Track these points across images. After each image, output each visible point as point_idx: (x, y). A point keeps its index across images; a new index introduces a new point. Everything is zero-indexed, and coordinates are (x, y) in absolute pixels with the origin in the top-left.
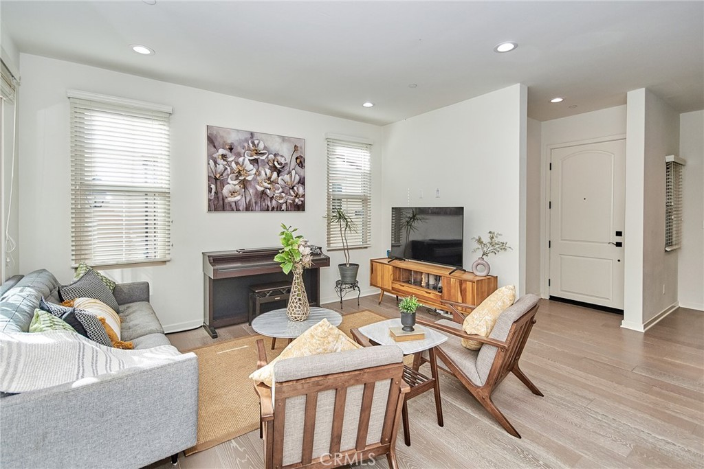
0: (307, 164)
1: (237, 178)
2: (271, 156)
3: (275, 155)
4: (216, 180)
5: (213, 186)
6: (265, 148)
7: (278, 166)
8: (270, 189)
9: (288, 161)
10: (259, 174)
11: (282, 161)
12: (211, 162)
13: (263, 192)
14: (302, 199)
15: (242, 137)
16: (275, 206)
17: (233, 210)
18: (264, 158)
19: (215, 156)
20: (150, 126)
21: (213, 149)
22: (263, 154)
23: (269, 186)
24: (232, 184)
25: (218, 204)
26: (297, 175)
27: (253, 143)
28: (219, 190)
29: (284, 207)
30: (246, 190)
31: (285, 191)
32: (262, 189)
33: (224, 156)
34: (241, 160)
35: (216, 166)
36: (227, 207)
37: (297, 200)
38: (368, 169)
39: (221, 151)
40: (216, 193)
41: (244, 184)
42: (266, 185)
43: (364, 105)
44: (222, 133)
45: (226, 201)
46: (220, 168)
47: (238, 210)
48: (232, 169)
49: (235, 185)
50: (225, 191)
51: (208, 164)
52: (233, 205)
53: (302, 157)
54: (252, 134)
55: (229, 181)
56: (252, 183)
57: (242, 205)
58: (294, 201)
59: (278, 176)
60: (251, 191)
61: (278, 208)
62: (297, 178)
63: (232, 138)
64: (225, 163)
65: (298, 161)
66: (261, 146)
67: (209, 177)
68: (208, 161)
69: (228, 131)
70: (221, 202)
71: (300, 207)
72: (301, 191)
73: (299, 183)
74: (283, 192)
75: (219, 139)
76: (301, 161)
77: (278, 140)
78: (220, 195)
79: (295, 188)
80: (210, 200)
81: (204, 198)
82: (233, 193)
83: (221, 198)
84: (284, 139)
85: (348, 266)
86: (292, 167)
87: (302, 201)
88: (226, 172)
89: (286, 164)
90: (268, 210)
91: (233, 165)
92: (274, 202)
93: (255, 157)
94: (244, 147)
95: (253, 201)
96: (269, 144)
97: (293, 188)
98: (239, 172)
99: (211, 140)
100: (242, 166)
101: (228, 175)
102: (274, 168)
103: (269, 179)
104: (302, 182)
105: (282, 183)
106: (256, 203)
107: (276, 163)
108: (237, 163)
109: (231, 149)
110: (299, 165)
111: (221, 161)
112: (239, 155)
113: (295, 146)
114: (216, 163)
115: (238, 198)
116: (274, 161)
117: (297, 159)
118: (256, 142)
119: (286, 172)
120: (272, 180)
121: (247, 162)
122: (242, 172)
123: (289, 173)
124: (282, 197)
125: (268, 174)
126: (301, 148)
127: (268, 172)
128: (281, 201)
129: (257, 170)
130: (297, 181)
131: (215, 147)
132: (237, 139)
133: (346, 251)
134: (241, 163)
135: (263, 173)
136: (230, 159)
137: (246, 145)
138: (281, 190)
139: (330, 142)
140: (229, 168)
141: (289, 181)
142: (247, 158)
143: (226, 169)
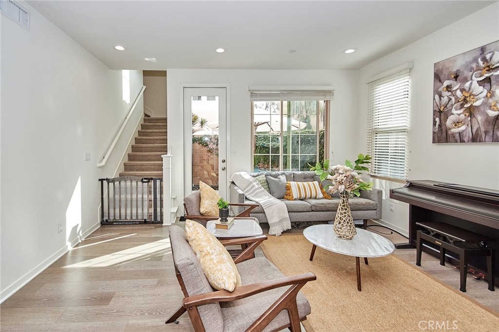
1: (462, 106)
4: (441, 113)
5: (437, 119)
10: (492, 96)
12: (437, 97)
15: (469, 58)
17: (456, 142)
19: (440, 90)
21: (439, 84)
24: (457, 114)
25: (442, 136)
27: (484, 59)
28: (443, 122)
30: (474, 119)
32: (496, 113)
33: (449, 88)
34: (467, 84)
35: (441, 99)
36: (451, 139)
39: (446, 83)
40: (440, 126)
41: (471, 111)
44: (447, 65)
45: (450, 132)
46: (445, 100)
47: (462, 141)
48: (457, 98)
49: (459, 115)
50: (449, 123)
51: (434, 99)
52: (457, 136)
54: (483, 49)
55: (454, 111)
56: (482, 109)
57: (468, 135)
60: (480, 118)
63: (459, 65)
64: (450, 93)
66: (496, 58)
67: (434, 111)
68: (434, 96)
69: (453, 60)
70: (445, 134)
75: (444, 72)
78: (443, 127)
80: (434, 133)
81: (429, 130)
82: (457, 123)
83: (444, 131)
88: (450, 103)
91: (459, 93)
93: (487, 75)
94: (471, 70)
95: (483, 130)
98: (465, 100)
99: (438, 77)
100: (468, 92)
101: (452, 105)
106: (486, 132)
108: (462, 90)
109: (456, 77)
111: (446, 94)
112: (465, 80)
114: (440, 96)
115: (463, 128)
118: (489, 56)
121: (475, 85)
122: (468, 99)
129: (489, 91)
131: (440, 81)
132: (464, 63)
134: (467, 89)
136: (454, 89)
137: (474, 65)
140: (453, 98)
142: (476, 80)
143: (450, 99)
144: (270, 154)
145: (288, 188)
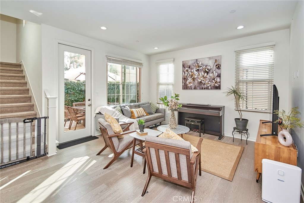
0: (222, 67)
1: (191, 77)
2: (204, 67)
3: (206, 66)
4: (185, 79)
5: (184, 81)
6: (202, 64)
7: (207, 70)
8: (203, 80)
9: (212, 67)
10: (199, 75)
11: (209, 68)
12: (183, 73)
13: (201, 82)
14: (219, 84)
15: (193, 62)
16: (206, 87)
17: (190, 89)
18: (201, 68)
19: (184, 71)
21: (184, 69)
22: (201, 67)
23: (203, 79)
24: (190, 80)
25: (185, 87)
26: (216, 73)
27: (197, 63)
28: (186, 82)
29: (210, 88)
30: (195, 82)
31: (211, 81)
32: (200, 81)
33: (187, 70)
34: (193, 70)
36: (188, 88)
37: (216, 84)
39: (186, 69)
40: (185, 83)
41: (194, 79)
42: (202, 79)
43: (238, 28)
44: (187, 63)
45: (188, 86)
46: (186, 74)
47: (191, 89)
48: (190, 74)
50: (187, 82)
52: (190, 87)
53: (219, 64)
54: (197, 60)
55: (189, 79)
56: (197, 79)
57: (193, 87)
58: (215, 85)
59: (207, 75)
60: (196, 82)
61: (207, 88)
62: (217, 74)
63: (190, 63)
64: (188, 72)
65: (217, 67)
66: (200, 64)
67: (183, 78)
69: (188, 61)
70: (186, 86)
71: (218, 88)
72: (218, 80)
73: (217, 76)
74: (209, 81)
75: (186, 65)
76: (218, 66)
77: (208, 59)
78: (186, 84)
79: (215, 79)
80: (183, 86)
81: (181, 85)
82: (190, 83)
83: (186, 85)
84: (210, 58)
85: (241, 120)
86: (214, 70)
87: (219, 85)
89: (211, 69)
90: (203, 89)
91: (190, 73)
92: (205, 86)
93: (198, 68)
94: (194, 66)
95: (197, 85)
96: (204, 62)
97: (214, 79)
98: (192, 75)
99: (184, 66)
100: (193, 73)
101: (188, 77)
102: (205, 72)
103: (203, 76)
104: (219, 76)
105: (209, 77)
106: (198, 86)
107: (206, 69)
108: (191, 72)
109: (189, 67)
110: (217, 68)
111: (186, 72)
112: (192, 69)
113: (216, 60)
114: (185, 73)
115: (192, 85)
116: (205, 69)
117: (216, 66)
118: (198, 63)
119: (211, 72)
120: (204, 76)
121: (195, 71)
123: (213, 72)
124: (209, 84)
125: (203, 74)
126: (219, 60)
127: (203, 73)
128: (208, 85)
129: (198, 74)
130: (216, 76)
131: (184, 68)
132: (191, 63)
135: (201, 74)
136: (189, 71)
137: (194, 65)
138: (208, 80)
139: (238, 53)
141: (212, 76)
142: (195, 69)
143: (188, 75)
144: (116, 95)
145: (132, 112)
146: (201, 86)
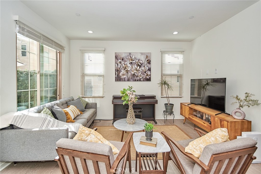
0: (152, 63)
1: (125, 69)
2: (137, 61)
3: (139, 60)
4: (118, 71)
5: (117, 73)
6: (135, 58)
7: (140, 64)
8: (136, 73)
9: (144, 62)
10: (133, 68)
11: (141, 62)
12: (116, 65)
13: (134, 74)
14: (150, 76)
15: (126, 55)
16: (139, 79)
17: (123, 81)
18: (134, 61)
19: (117, 62)
20: (99, 55)
21: (117, 60)
22: (134, 60)
23: (136, 72)
24: (123, 72)
25: (118, 79)
26: (147, 67)
27: (130, 56)
28: (119, 74)
29: (142, 79)
30: (128, 74)
31: (143, 74)
32: (134, 73)
34: (126, 63)
35: (118, 66)
36: (122, 80)
37: (147, 77)
38: (182, 62)
39: (119, 61)
40: (118, 75)
41: (127, 71)
42: (135, 71)
43: (174, 33)
44: (120, 55)
45: (121, 78)
46: (119, 66)
47: (125, 81)
48: (123, 66)
49: (124, 72)
50: (121, 74)
51: (115, 65)
52: (123, 79)
53: (149, 60)
54: (130, 53)
56: (130, 71)
57: (126, 79)
58: (146, 77)
59: (140, 68)
60: (129, 74)
61: (140, 80)
62: (148, 68)
63: (123, 56)
65: (148, 62)
66: (133, 57)
68: (115, 64)
69: (121, 53)
70: (119, 78)
71: (149, 80)
72: (149, 73)
73: (148, 70)
74: (142, 74)
75: (119, 57)
76: (149, 62)
77: (140, 54)
79: (147, 72)
80: (115, 77)
81: (114, 76)
82: (123, 75)
83: (119, 77)
84: (142, 54)
85: (169, 105)
86: (145, 64)
87: (149, 77)
88: (121, 68)
89: (143, 63)
90: (136, 81)
91: (123, 65)
92: (138, 78)
93: (131, 62)
94: (127, 59)
95: (130, 77)
96: (136, 56)
97: (146, 72)
98: (125, 67)
99: (116, 57)
100: (126, 65)
101: (122, 69)
102: (138, 65)
103: (136, 69)
104: (150, 70)
105: (141, 70)
106: (131, 78)
107: (139, 63)
108: (125, 64)
109: (123, 60)
110: (148, 63)
111: (119, 64)
112: (125, 61)
113: (147, 56)
114: (118, 65)
115: (125, 76)
116: (138, 62)
117: (147, 61)
118: (131, 56)
119: (143, 66)
120: (137, 69)
121: (128, 64)
122: (126, 67)
123: (144, 66)
124: (141, 76)
125: (136, 67)
126: (149, 56)
127: (136, 66)
128: (141, 77)
129: (132, 66)
130: (147, 69)
131: (117, 59)
132: (125, 56)
133: (168, 98)
134: (126, 64)
135: (134, 67)
136: (122, 63)
137: (128, 57)
138: (141, 73)
139: (163, 53)
140: (122, 66)
141: (144, 69)
142: (128, 62)
143: (121, 67)
146: (134, 78)
